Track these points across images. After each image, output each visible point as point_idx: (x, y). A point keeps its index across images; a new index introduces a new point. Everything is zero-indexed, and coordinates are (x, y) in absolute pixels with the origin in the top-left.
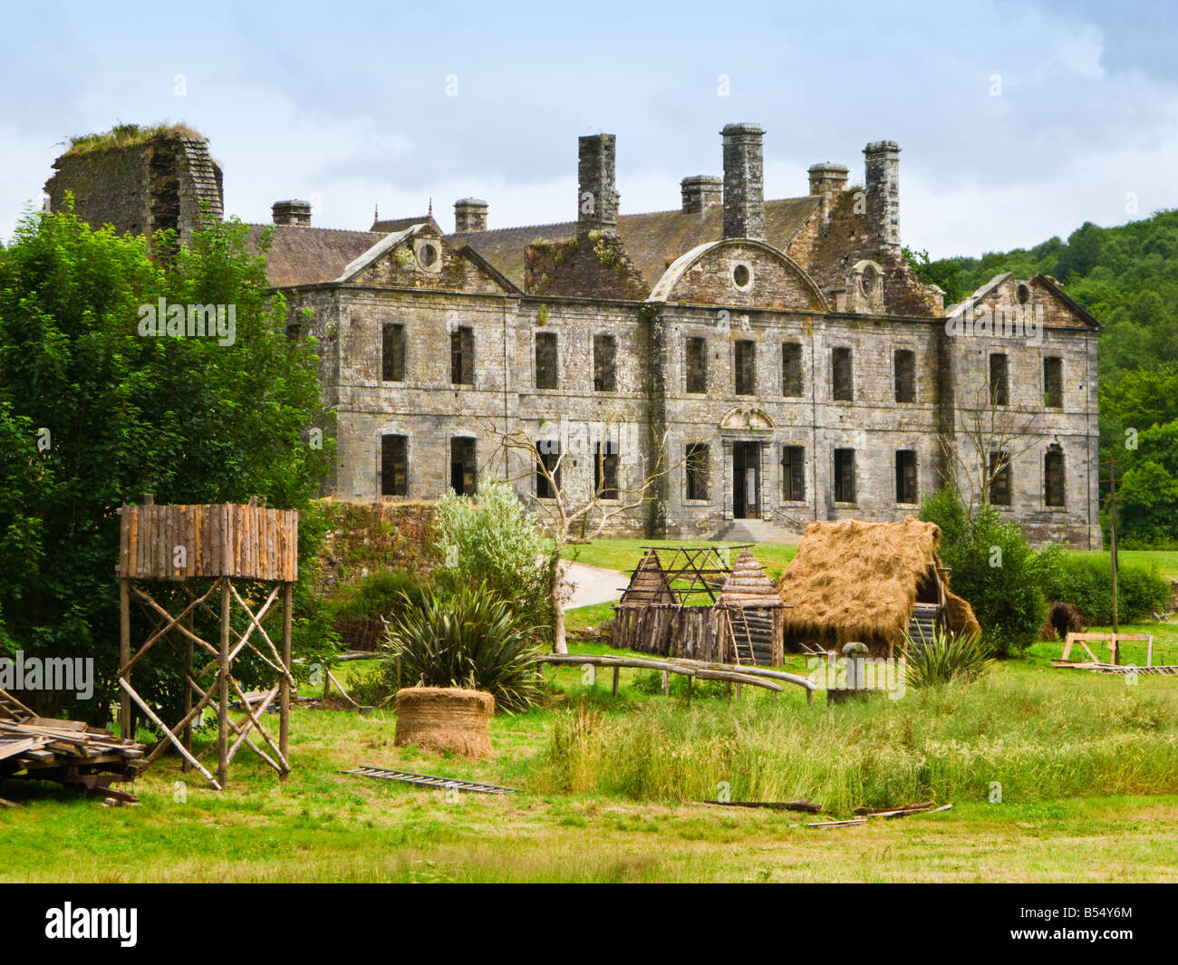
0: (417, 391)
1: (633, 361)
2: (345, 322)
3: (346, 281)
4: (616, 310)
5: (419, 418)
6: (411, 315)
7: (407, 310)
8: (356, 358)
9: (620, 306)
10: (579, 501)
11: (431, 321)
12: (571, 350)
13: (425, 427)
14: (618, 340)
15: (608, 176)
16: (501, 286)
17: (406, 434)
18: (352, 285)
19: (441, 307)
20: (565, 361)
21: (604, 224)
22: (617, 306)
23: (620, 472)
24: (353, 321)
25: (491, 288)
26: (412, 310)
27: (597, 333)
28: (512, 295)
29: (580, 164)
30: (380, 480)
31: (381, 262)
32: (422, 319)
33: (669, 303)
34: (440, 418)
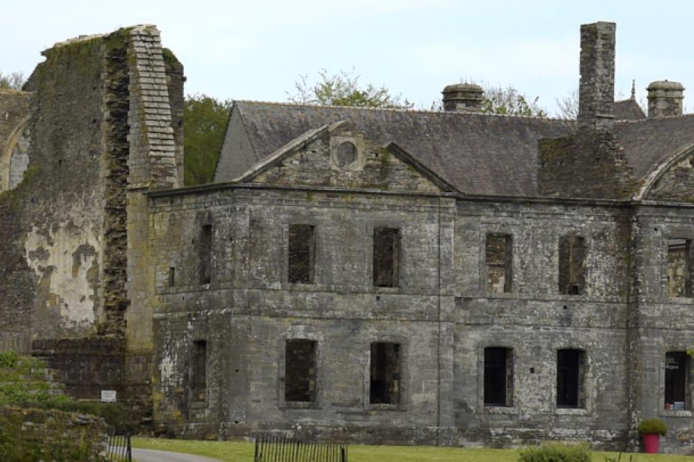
0: (329, 294)
1: (607, 262)
2: (244, 222)
3: (244, 180)
4: (588, 209)
5: (331, 322)
6: (324, 215)
7: (319, 210)
8: (257, 261)
9: (592, 205)
10: (535, 409)
11: (349, 222)
12: (530, 251)
13: (340, 331)
14: (590, 241)
15: (606, 67)
16: (436, 184)
17: (315, 338)
18: (250, 184)
19: (362, 206)
20: (522, 263)
21: (599, 118)
22: (588, 205)
23: (588, 380)
24: (252, 222)
25: (424, 185)
26: (326, 210)
27: (563, 234)
28: (447, 194)
29: (581, 53)
30: (283, 385)
31: (288, 160)
32: (338, 220)
33: (644, 202)
34: (356, 323)
